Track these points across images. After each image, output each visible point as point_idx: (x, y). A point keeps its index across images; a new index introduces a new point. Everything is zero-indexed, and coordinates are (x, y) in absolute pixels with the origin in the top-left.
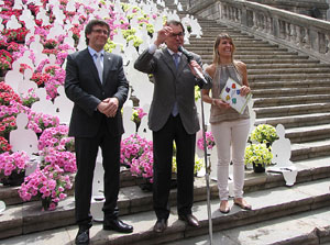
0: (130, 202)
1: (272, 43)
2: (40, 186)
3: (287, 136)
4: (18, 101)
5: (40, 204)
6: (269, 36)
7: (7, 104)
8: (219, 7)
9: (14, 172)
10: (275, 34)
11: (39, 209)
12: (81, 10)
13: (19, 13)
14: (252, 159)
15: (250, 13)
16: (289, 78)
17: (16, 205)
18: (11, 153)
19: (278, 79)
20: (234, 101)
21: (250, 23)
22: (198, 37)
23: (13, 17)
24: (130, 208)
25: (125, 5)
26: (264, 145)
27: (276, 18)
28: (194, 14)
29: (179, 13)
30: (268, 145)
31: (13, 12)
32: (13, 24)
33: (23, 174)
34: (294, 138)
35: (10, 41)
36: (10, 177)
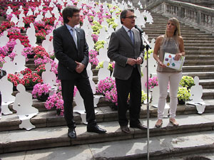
0: (104, 115)
1: (196, 28)
2: (55, 102)
3: (200, 84)
4: (48, 56)
5: (55, 112)
6: (194, 24)
7: (42, 58)
8: (164, 6)
9: (43, 94)
10: (198, 22)
11: (55, 115)
12: (85, 7)
13: (52, 9)
14: (178, 96)
15: (183, 9)
16: (205, 49)
17: (44, 111)
18: (42, 83)
19: (198, 49)
20: (173, 65)
21: (182, 16)
22: (151, 23)
23: (48, 11)
24: (104, 118)
25: (110, 5)
26: (185, 88)
27: (200, 12)
28: (149, 10)
29: (140, 9)
30: (188, 88)
31: (49, 9)
32: (48, 15)
33: (48, 95)
34: (205, 86)
35: (46, 24)
36: (41, 97)
